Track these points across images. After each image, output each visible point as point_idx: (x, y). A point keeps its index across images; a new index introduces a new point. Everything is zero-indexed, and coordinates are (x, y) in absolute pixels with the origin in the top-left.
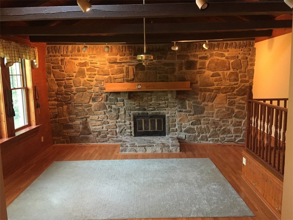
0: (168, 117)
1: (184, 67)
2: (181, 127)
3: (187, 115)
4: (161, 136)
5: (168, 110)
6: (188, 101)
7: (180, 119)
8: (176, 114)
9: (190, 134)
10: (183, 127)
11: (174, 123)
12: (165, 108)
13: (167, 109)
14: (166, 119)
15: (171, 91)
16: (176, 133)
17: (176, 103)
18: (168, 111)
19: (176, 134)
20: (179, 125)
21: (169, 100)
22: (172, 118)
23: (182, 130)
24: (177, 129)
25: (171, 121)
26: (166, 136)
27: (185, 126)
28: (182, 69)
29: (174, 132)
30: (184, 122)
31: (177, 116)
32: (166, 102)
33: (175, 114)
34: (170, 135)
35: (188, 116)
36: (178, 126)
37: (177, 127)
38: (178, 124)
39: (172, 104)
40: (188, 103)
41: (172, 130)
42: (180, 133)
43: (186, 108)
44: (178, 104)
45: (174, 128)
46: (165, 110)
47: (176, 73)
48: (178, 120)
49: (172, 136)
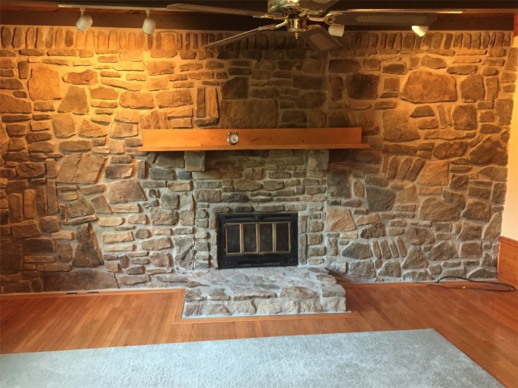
0: (305, 218)
1: (345, 93)
2: (336, 243)
3: (353, 213)
4: (284, 266)
5: (305, 199)
6: (356, 176)
7: (333, 222)
8: (325, 210)
9: (357, 261)
10: (342, 244)
11: (319, 234)
12: (297, 196)
13: (301, 197)
14: (299, 224)
15: (317, 152)
16: (325, 257)
17: (324, 182)
18: (303, 203)
19: (323, 260)
20: (331, 239)
21: (308, 174)
22: (313, 220)
23: (337, 250)
24: (325, 247)
25: (311, 229)
26: (300, 266)
27: (346, 240)
28: (340, 97)
29: (318, 255)
30: (343, 230)
31: (327, 215)
32: (299, 181)
33: (322, 210)
34: (308, 263)
35: (354, 216)
36: (329, 240)
37: (326, 243)
38: (328, 235)
39: (315, 186)
40: (356, 183)
41: (313, 250)
42: (334, 257)
43: (349, 196)
44: (329, 185)
45: (318, 246)
46: (298, 200)
47: (325, 108)
48: (328, 225)
49: (313, 266)
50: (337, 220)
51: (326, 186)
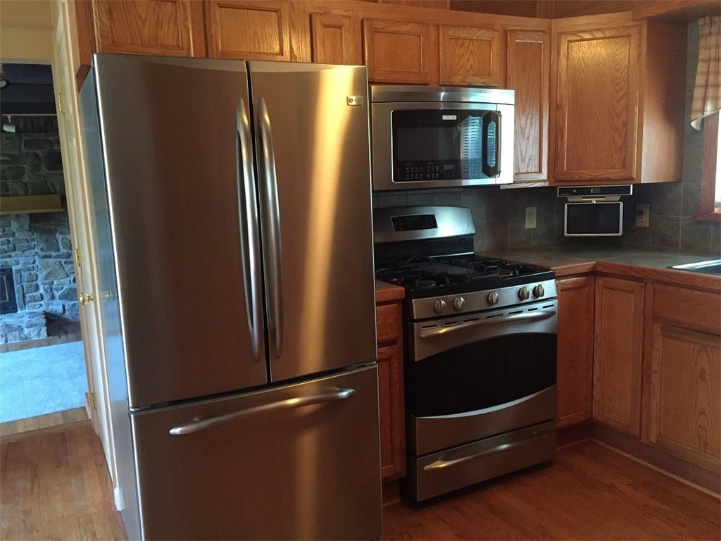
0: (18, 271)
1: (43, 166)
2: (51, 289)
3: (63, 263)
4: (5, 314)
5: (16, 255)
6: (61, 233)
7: (46, 272)
8: (37, 263)
9: (72, 302)
10: (57, 290)
11: (34, 283)
12: (10, 253)
13: (13, 254)
14: (14, 277)
15: (18, 216)
16: (42, 302)
17: (34, 240)
18: (16, 258)
19: (41, 305)
20: (46, 287)
21: (17, 234)
22: (27, 272)
23: (53, 295)
24: (41, 294)
25: (26, 280)
26: (19, 311)
27: (60, 286)
28: (39, 169)
29: (35, 301)
30: (56, 278)
31: (40, 266)
32: (9, 241)
33: (34, 262)
34: (27, 309)
35: (64, 266)
36: (44, 288)
37: (42, 290)
38: (43, 284)
39: (25, 244)
40: (62, 239)
41: (30, 297)
42: (51, 301)
43: (58, 250)
44: (38, 242)
45: (34, 294)
46: (10, 256)
47: (26, 178)
48: (41, 275)
49: (31, 311)
50: (49, 270)
51: (35, 243)
